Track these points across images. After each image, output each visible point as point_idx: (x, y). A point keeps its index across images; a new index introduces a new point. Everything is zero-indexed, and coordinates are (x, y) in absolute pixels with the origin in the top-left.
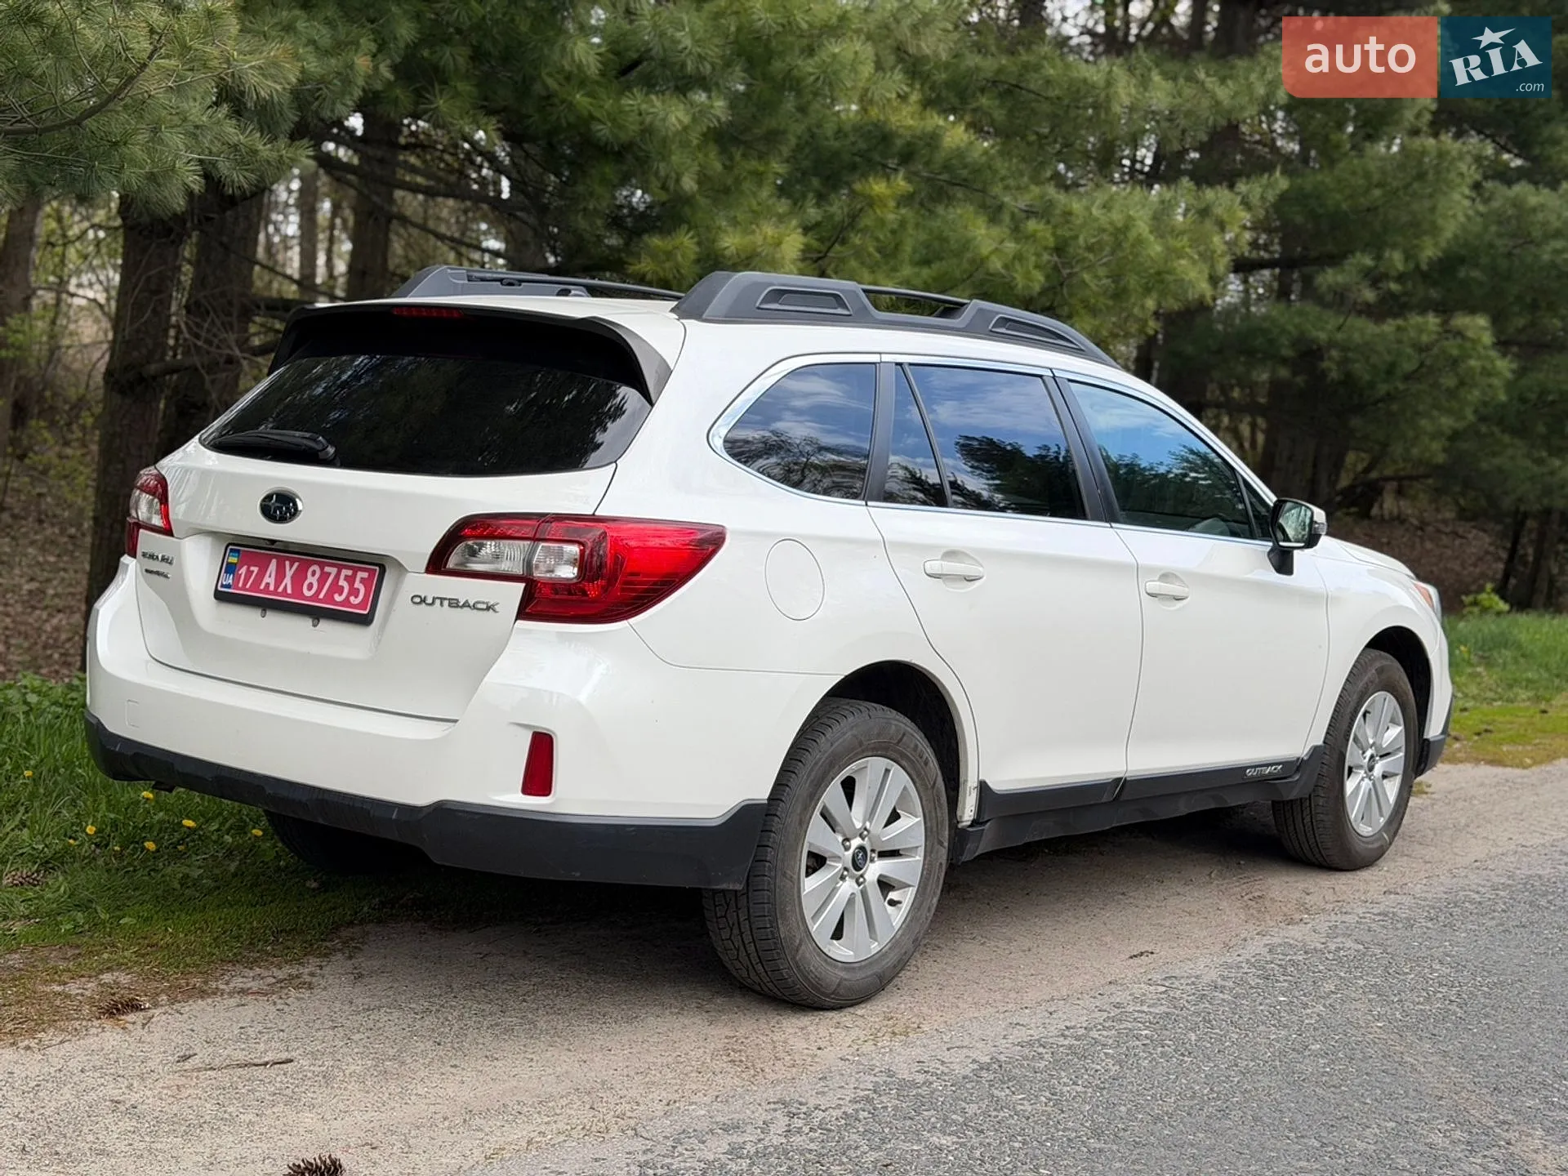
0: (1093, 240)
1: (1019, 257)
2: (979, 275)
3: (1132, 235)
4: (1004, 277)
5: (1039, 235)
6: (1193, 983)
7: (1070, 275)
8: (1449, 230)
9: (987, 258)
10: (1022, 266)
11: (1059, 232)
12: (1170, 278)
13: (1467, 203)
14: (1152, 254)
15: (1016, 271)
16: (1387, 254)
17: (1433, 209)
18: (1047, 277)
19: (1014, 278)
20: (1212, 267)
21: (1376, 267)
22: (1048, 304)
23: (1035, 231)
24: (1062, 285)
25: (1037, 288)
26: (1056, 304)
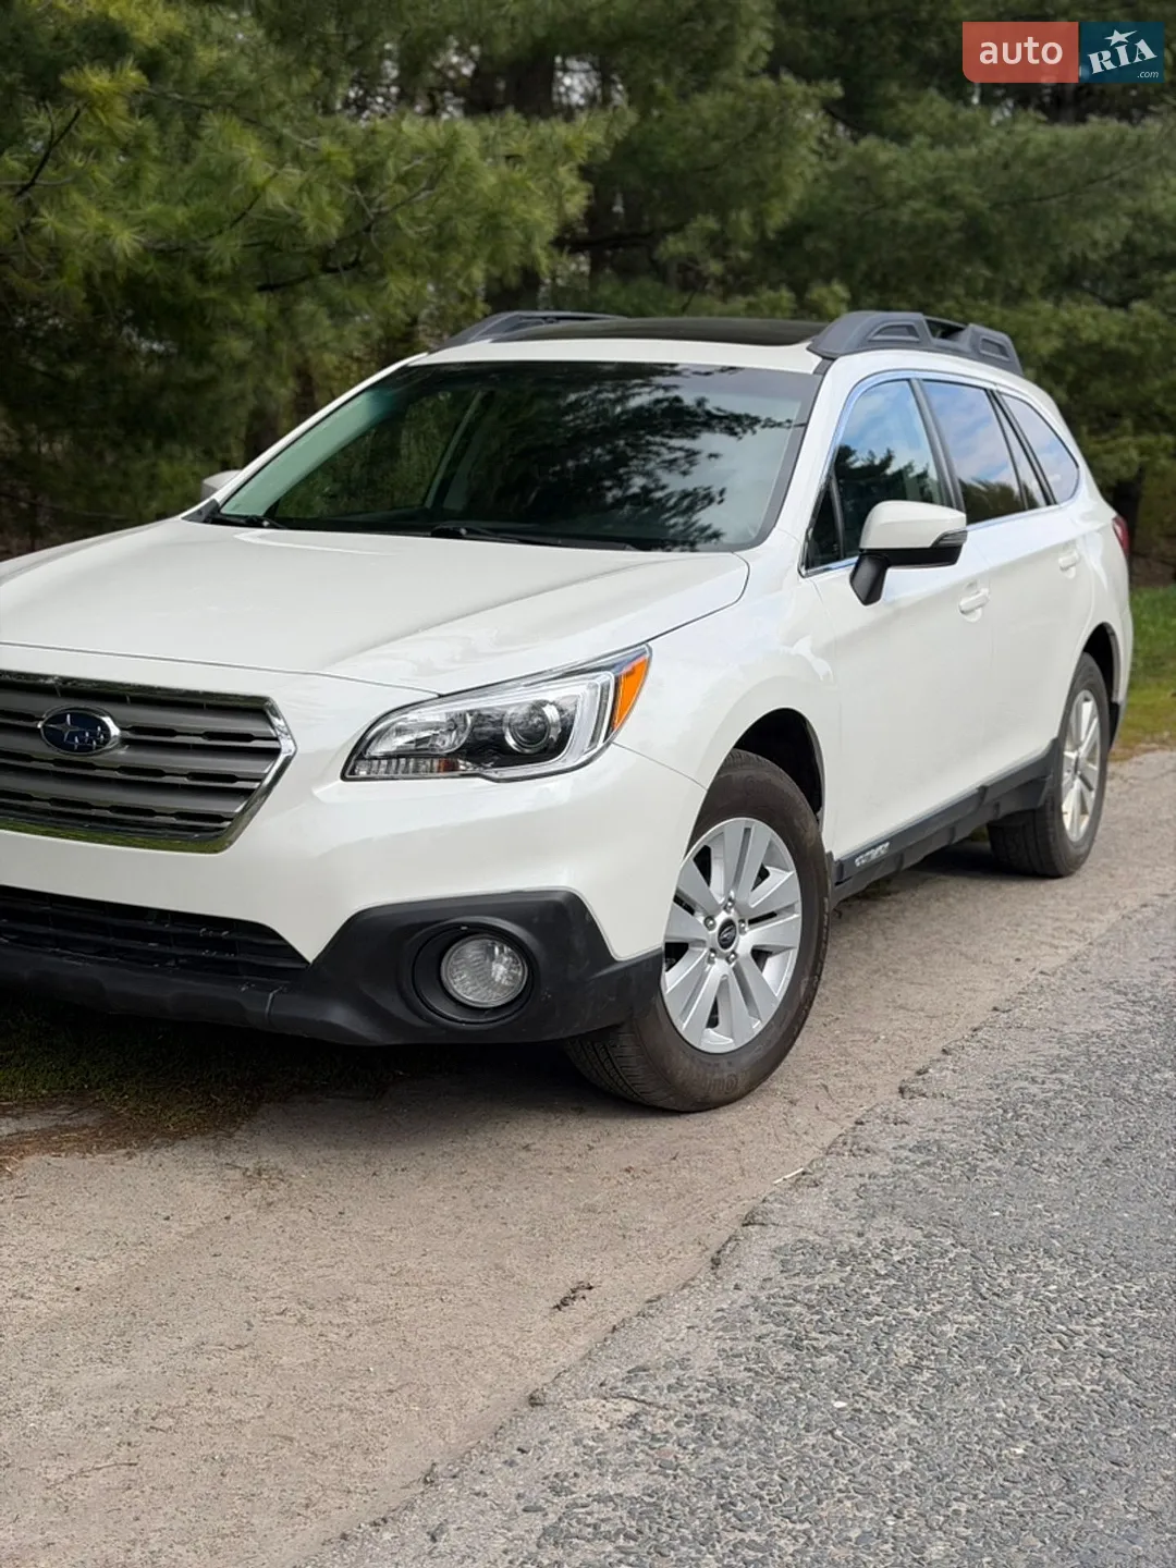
0: (406, 168)
1: (307, 189)
2: (255, 214)
3: (459, 159)
4: (289, 216)
5: (335, 158)
6: (679, 1385)
7: (380, 215)
8: (797, 192)
9: (263, 188)
10: (311, 199)
11: (360, 157)
12: (506, 221)
13: (813, 159)
14: (486, 189)
15: (305, 208)
16: (733, 216)
17: (778, 167)
18: (348, 221)
19: (301, 219)
20: (561, 207)
21: (723, 232)
22: (352, 259)
23: (329, 154)
24: (368, 229)
25: (334, 232)
26: (361, 258)
